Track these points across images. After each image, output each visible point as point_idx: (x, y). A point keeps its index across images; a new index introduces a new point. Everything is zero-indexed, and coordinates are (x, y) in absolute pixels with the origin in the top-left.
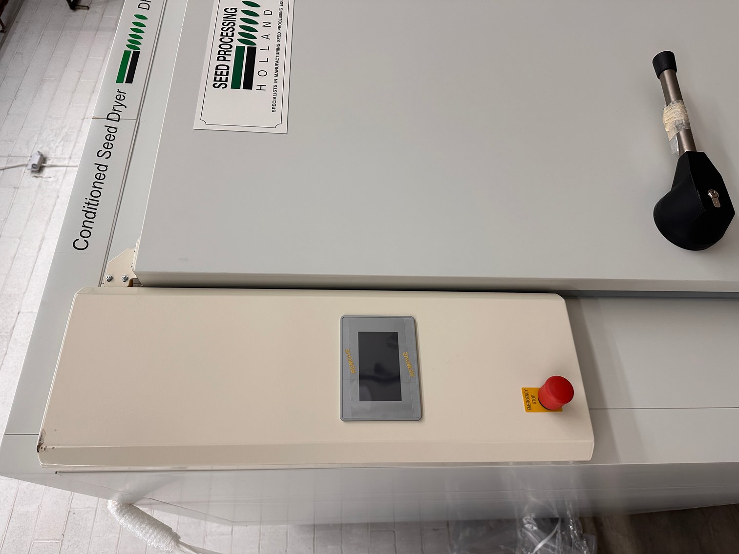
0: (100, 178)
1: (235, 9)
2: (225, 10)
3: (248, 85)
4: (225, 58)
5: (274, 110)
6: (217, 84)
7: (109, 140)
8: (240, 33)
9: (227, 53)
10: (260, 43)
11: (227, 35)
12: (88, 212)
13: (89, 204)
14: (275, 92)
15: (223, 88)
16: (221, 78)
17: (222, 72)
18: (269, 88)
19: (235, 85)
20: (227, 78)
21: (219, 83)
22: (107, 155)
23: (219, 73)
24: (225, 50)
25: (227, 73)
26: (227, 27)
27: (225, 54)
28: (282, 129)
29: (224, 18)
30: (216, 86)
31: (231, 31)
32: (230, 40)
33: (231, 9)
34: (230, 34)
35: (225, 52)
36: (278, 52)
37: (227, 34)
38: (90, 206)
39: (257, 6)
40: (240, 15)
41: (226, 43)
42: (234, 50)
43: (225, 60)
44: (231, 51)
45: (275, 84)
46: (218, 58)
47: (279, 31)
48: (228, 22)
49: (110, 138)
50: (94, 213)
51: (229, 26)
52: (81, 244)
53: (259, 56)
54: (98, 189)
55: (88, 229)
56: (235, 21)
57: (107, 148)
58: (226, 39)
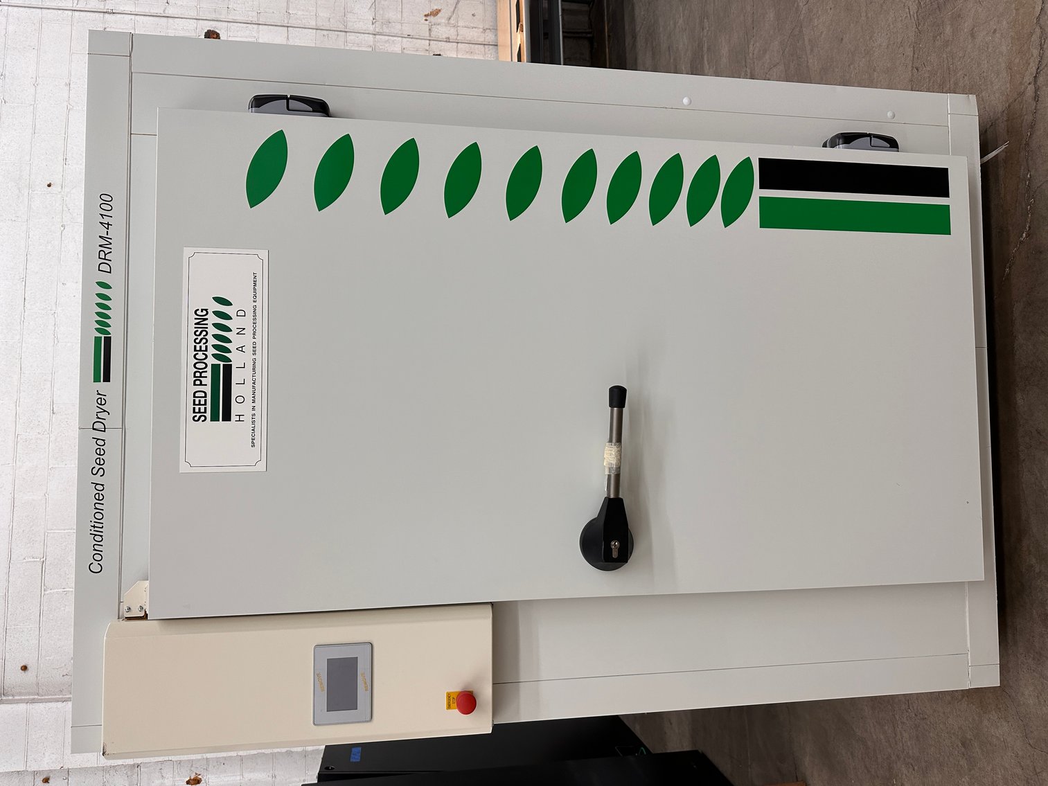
0: (99, 499)
1: (206, 310)
2: (196, 312)
3: (227, 417)
4: (201, 381)
5: (253, 446)
6: (196, 416)
7: (100, 455)
8: (214, 346)
9: (203, 375)
10: (235, 358)
11: (201, 350)
12: (96, 535)
13: (94, 527)
14: (253, 422)
15: (203, 421)
16: (199, 409)
17: (200, 401)
18: (247, 418)
19: (215, 418)
20: (205, 408)
21: (198, 416)
22: (101, 472)
23: (197, 402)
24: (201, 371)
25: (205, 401)
26: (200, 338)
27: (201, 377)
28: (261, 467)
29: (195, 324)
30: (196, 419)
31: (204, 344)
32: (204, 357)
33: (202, 310)
34: (203, 348)
35: (201, 373)
36: (254, 369)
37: (201, 347)
38: (96, 529)
39: (228, 303)
40: (212, 319)
41: (201, 361)
42: (209, 369)
43: (201, 384)
44: (206, 372)
45: (254, 412)
46: (195, 381)
47: (254, 340)
48: (200, 330)
49: (100, 453)
50: (101, 536)
51: (202, 336)
52: (96, 568)
53: (236, 376)
54: (99, 511)
55: (98, 552)
56: (207, 328)
57: (100, 464)
58: (200, 356)
